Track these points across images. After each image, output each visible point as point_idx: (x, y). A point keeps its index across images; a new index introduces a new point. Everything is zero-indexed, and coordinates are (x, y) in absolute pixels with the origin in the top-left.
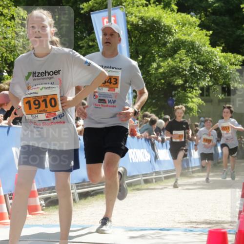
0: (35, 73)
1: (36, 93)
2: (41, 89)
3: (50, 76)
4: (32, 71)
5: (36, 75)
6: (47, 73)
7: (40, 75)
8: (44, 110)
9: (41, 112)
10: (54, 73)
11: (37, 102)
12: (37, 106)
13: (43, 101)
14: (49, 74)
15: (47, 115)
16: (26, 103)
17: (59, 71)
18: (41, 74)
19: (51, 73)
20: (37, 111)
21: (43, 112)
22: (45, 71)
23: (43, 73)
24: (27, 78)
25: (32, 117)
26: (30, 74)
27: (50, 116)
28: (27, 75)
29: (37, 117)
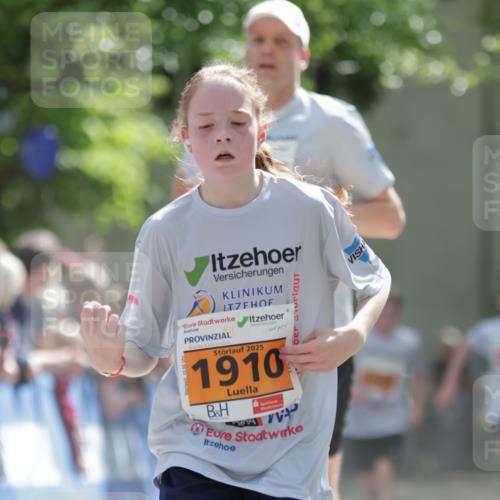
0: (221, 258)
2: (241, 325)
3: (270, 265)
5: (226, 262)
6: (261, 257)
7: (238, 263)
8: (249, 389)
9: (240, 395)
10: (283, 256)
11: (227, 365)
12: (228, 377)
13: (246, 361)
14: (267, 258)
15: (256, 404)
16: (195, 368)
17: (297, 249)
18: (242, 260)
19: (275, 256)
20: (228, 391)
21: (246, 395)
22: (255, 249)
23: (249, 254)
24: (193, 278)
25: (209, 411)
26: (201, 263)
27: (266, 406)
28: (191, 267)
29: (224, 412)
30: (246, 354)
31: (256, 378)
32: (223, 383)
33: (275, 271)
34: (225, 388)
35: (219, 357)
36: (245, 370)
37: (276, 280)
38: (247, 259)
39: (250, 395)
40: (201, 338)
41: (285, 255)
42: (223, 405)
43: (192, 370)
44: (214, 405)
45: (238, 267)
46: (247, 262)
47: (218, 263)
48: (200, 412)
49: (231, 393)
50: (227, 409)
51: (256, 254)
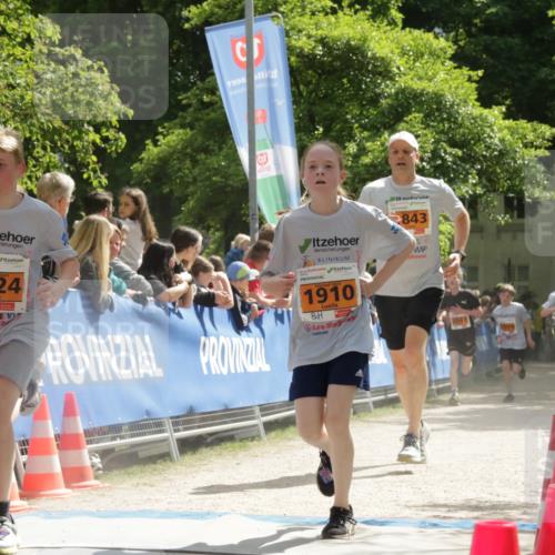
0: (318, 240)
1: (321, 277)
2: (329, 272)
3: (343, 246)
4: (311, 236)
5: (321, 243)
6: (338, 241)
7: (326, 243)
8: (333, 305)
9: (328, 308)
10: (350, 241)
11: (322, 292)
12: (322, 299)
13: (331, 291)
14: (342, 242)
15: (337, 313)
17: (357, 239)
18: (329, 242)
19: (346, 242)
20: (322, 306)
22: (335, 237)
23: (332, 240)
24: (303, 249)
25: (312, 316)
26: (307, 242)
28: (302, 244)
29: (320, 317)
30: (331, 287)
31: (337, 299)
32: (320, 302)
34: (321, 304)
35: (318, 288)
36: (331, 295)
37: (346, 253)
38: (331, 242)
39: (333, 308)
40: (309, 279)
42: (320, 313)
43: (304, 295)
44: (315, 313)
45: (327, 246)
46: (331, 244)
47: (316, 242)
48: (307, 317)
49: (324, 307)
50: (322, 315)
51: (336, 240)
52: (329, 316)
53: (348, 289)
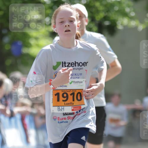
0: (65, 63)
3: (79, 67)
5: (67, 65)
6: (77, 64)
7: (70, 65)
8: (71, 103)
9: (68, 105)
11: (65, 95)
12: (65, 99)
13: (71, 95)
14: (79, 65)
15: (73, 108)
16: (56, 95)
18: (71, 65)
19: (81, 64)
20: (65, 103)
21: (70, 105)
22: (75, 62)
23: (73, 63)
25: (58, 109)
27: (76, 109)
29: (63, 110)
30: (71, 92)
31: (74, 100)
32: (63, 101)
33: (81, 69)
34: (64, 102)
35: (63, 92)
36: (70, 97)
38: (73, 64)
39: (71, 105)
41: (84, 64)
42: (63, 107)
43: (55, 96)
44: (60, 107)
45: (70, 66)
46: (73, 65)
47: (64, 64)
48: (55, 109)
49: (66, 104)
50: (64, 109)
51: (76, 63)
52: (68, 109)
53: (79, 95)
